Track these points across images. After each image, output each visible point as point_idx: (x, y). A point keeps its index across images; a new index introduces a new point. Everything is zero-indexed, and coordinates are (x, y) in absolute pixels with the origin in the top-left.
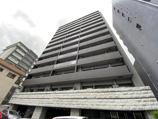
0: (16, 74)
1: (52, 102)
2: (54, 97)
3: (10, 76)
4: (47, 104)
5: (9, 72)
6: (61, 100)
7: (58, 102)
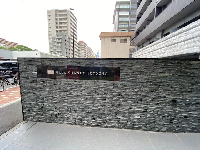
0: (126, 38)
1: (164, 51)
2: (165, 44)
3: (123, 42)
4: (159, 54)
5: (121, 39)
6: (176, 46)
7: (172, 48)
